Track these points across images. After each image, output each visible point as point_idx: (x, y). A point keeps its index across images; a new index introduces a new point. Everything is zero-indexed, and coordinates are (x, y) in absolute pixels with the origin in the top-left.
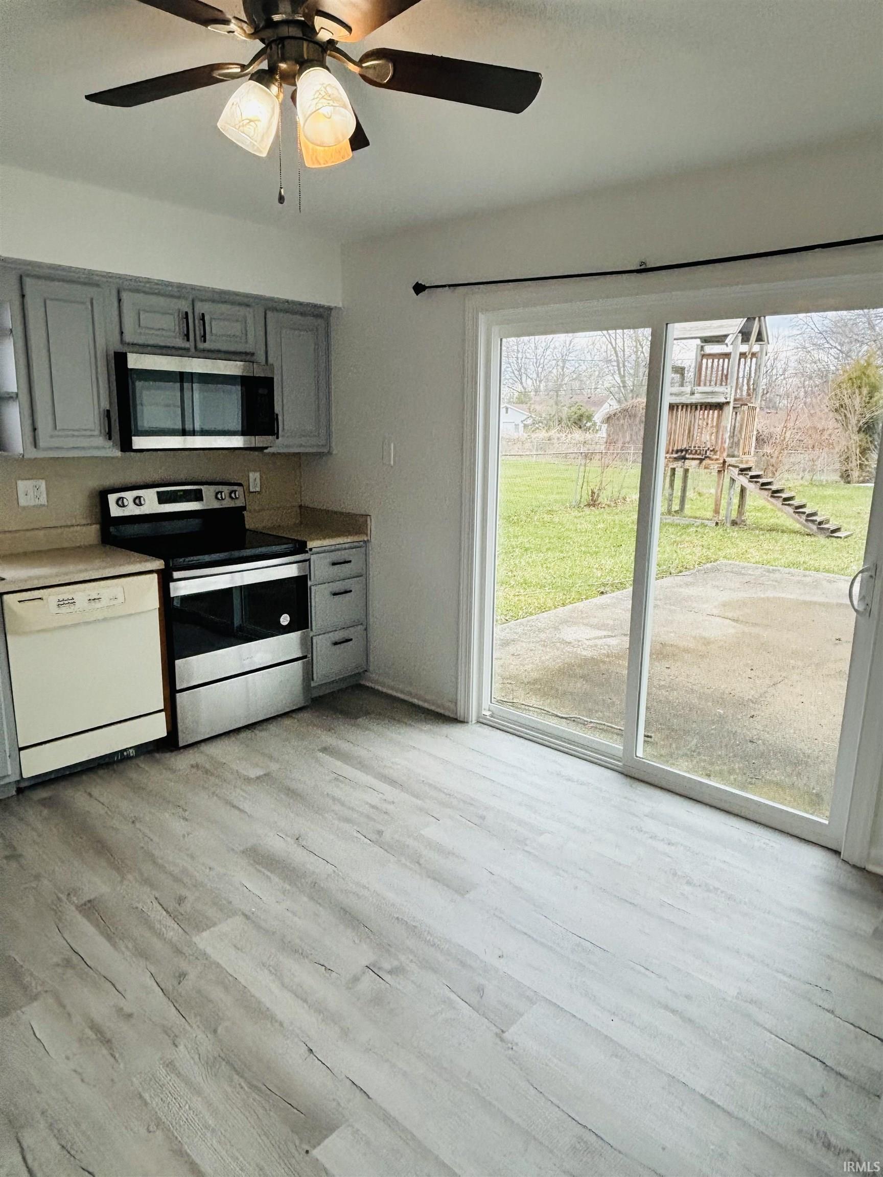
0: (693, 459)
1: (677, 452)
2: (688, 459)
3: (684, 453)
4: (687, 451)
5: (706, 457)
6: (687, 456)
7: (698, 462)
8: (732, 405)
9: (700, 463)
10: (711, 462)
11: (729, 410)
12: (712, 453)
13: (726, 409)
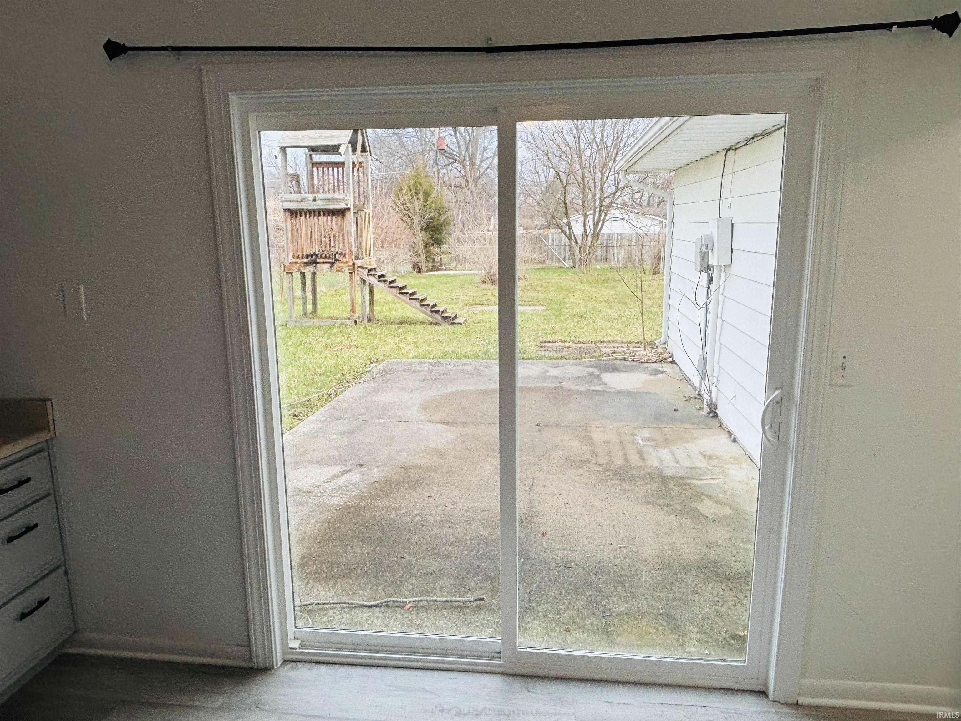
0: (324, 263)
1: (307, 256)
2: (318, 263)
3: (314, 257)
4: (317, 255)
5: (336, 261)
6: (318, 260)
7: (329, 265)
8: (352, 211)
9: (331, 267)
10: (340, 265)
11: (350, 216)
12: (341, 256)
13: (347, 214)
